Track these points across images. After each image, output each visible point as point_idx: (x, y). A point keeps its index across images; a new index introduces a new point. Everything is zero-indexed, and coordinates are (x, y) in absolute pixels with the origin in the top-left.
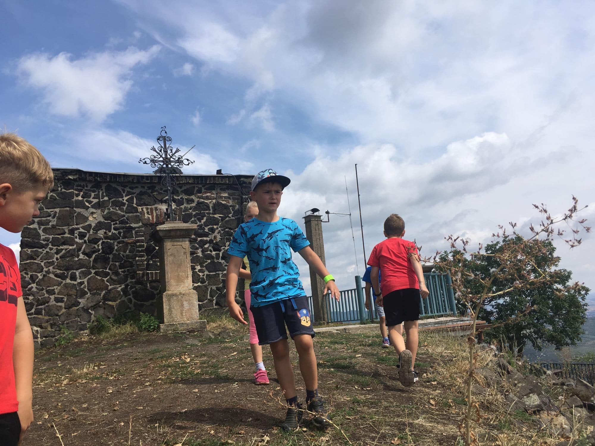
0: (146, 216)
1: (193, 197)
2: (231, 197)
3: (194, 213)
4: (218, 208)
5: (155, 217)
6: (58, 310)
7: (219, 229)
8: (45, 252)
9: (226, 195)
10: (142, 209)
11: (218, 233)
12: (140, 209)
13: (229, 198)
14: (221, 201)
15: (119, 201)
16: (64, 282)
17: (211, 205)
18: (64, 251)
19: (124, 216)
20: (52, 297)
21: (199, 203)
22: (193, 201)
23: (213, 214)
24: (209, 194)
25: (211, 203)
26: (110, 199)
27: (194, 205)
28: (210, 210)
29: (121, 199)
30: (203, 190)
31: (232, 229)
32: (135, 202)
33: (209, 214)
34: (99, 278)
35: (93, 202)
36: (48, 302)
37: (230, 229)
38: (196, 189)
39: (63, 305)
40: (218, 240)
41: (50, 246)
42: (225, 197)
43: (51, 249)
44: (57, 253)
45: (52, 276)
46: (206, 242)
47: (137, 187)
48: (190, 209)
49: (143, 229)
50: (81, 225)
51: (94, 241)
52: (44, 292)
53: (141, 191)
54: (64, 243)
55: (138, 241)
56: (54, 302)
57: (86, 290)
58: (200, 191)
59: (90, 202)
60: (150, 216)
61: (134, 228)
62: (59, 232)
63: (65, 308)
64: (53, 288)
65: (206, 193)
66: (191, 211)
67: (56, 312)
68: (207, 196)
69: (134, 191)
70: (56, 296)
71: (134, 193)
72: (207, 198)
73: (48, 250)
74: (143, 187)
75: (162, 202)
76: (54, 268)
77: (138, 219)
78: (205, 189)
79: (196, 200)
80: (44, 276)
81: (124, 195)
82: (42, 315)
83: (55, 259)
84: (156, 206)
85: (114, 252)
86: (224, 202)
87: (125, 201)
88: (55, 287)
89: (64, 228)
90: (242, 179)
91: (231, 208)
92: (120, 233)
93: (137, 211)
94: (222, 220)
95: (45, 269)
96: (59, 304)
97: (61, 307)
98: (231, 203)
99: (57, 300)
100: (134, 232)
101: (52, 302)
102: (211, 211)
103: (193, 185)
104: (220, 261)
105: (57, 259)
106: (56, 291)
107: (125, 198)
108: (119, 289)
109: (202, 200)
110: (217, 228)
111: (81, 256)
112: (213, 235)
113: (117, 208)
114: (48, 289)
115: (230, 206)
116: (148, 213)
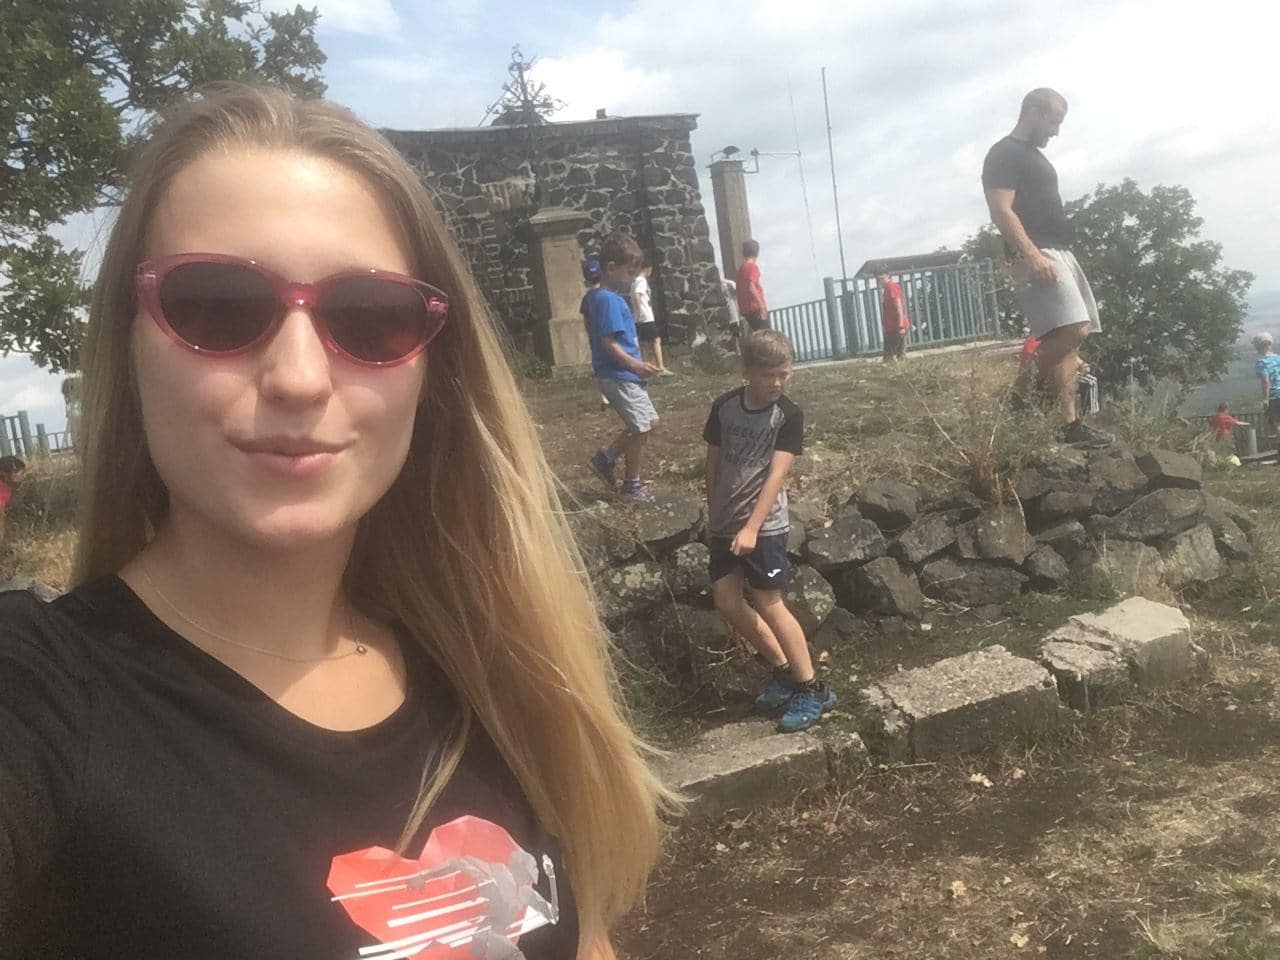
0: (495, 198)
1: (562, 161)
2: (624, 157)
3: (567, 189)
4: (604, 176)
7: (609, 213)
9: (615, 153)
10: (487, 187)
11: (607, 220)
12: (483, 187)
13: (620, 158)
14: (607, 165)
15: (451, 177)
17: (592, 173)
19: (461, 201)
21: (573, 171)
22: (562, 167)
23: (596, 188)
24: (587, 154)
25: (591, 169)
26: (437, 174)
27: (565, 174)
28: (591, 181)
29: (453, 174)
30: (579, 148)
31: (628, 212)
32: (475, 177)
33: (590, 188)
37: (624, 211)
38: (567, 146)
42: (614, 157)
46: (590, 236)
47: (474, 151)
48: (561, 182)
53: (482, 158)
58: (573, 150)
60: (500, 199)
61: (480, 220)
65: (583, 152)
66: (561, 185)
68: (585, 158)
69: (471, 158)
72: (586, 161)
74: (485, 150)
75: (516, 173)
77: (483, 205)
78: (582, 145)
79: (568, 166)
81: (457, 165)
84: (508, 180)
86: (612, 167)
87: (460, 177)
90: (642, 124)
91: (624, 176)
93: (478, 191)
94: (611, 197)
98: (623, 167)
102: (594, 184)
103: (563, 140)
107: (460, 172)
109: (578, 165)
110: (605, 212)
112: (600, 224)
113: (450, 189)
115: (623, 172)
116: (497, 194)
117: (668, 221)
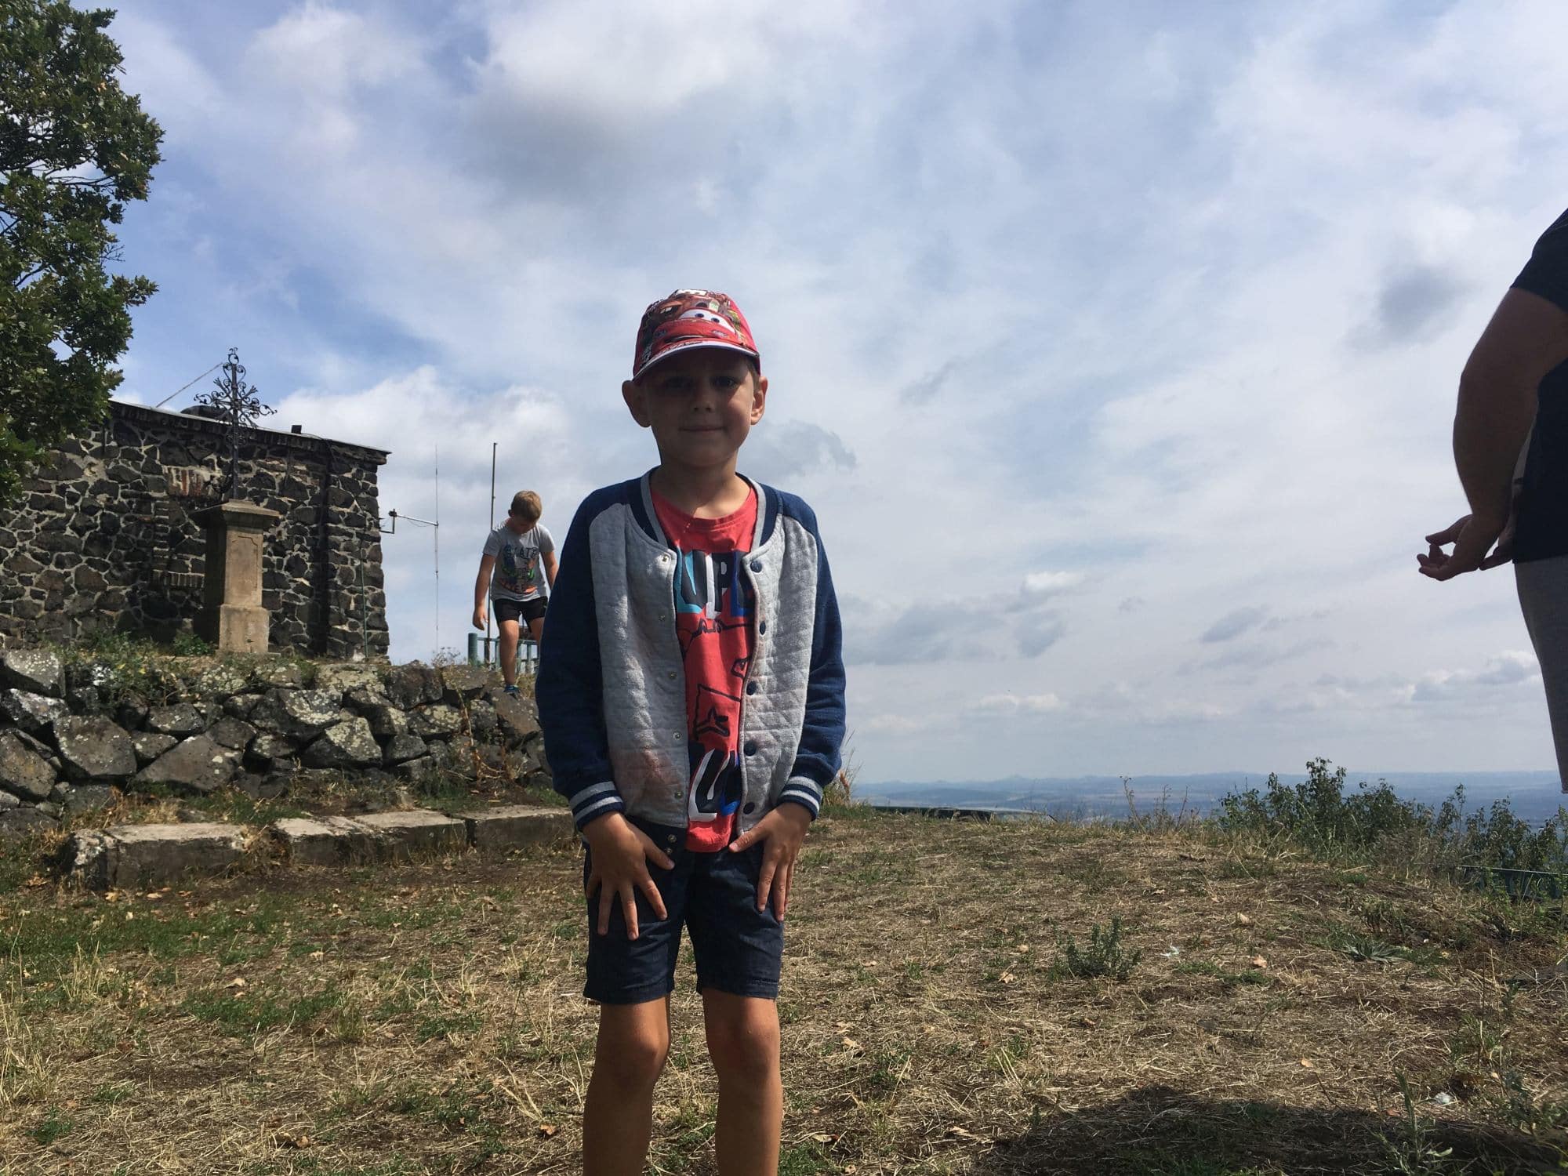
0: (175, 482)
1: (250, 463)
2: (311, 473)
3: (250, 489)
4: (288, 486)
5: (188, 487)
6: (35, 610)
7: (287, 521)
8: (19, 516)
9: (304, 468)
10: (169, 469)
11: (285, 527)
12: (165, 468)
13: (308, 474)
14: (294, 477)
15: (134, 451)
16: (46, 568)
17: (277, 481)
18: (47, 519)
19: (139, 477)
20: (28, 589)
21: (259, 474)
22: (249, 469)
23: (279, 495)
24: (276, 462)
25: (278, 477)
26: (119, 446)
27: (250, 476)
28: (275, 489)
29: (137, 449)
30: (268, 455)
31: (306, 525)
32: (158, 457)
33: (274, 494)
34: (93, 569)
35: (92, 446)
36: (20, 596)
37: (303, 523)
38: (258, 450)
39: (42, 603)
40: (284, 538)
41: (27, 508)
42: (301, 471)
43: (29, 513)
44: (38, 521)
45: (28, 555)
47: (163, 433)
48: (245, 482)
49: (168, 502)
50: (73, 482)
51: (90, 510)
52: (16, 578)
53: (169, 441)
54: (49, 508)
55: (160, 521)
56: (30, 598)
57: (73, 585)
58: (262, 456)
59: (89, 446)
60: (180, 483)
61: (155, 499)
62: (42, 487)
63: (46, 610)
64: (29, 575)
65: (272, 459)
66: (245, 485)
67: (33, 613)
68: (273, 466)
69: (158, 438)
70: (34, 588)
71: (157, 442)
72: (273, 468)
73: (24, 513)
74: (174, 435)
75: (201, 463)
76: (31, 544)
77: (162, 485)
78: (271, 453)
79: (255, 468)
80: (17, 554)
81: (143, 442)
82: (10, 614)
83: (34, 531)
84: (191, 467)
85: (119, 533)
86: (298, 479)
87: (143, 453)
88: (33, 574)
89: (50, 481)
90: (333, 447)
91: (308, 491)
92: (130, 503)
93: (160, 472)
94: (293, 508)
95: (19, 544)
96: (37, 601)
97: (39, 606)
98: (309, 482)
99: (35, 595)
100: (153, 505)
101: (27, 597)
102: (277, 491)
103: (255, 444)
104: (283, 572)
105: (37, 530)
106: (34, 581)
107: (144, 448)
108: (123, 592)
109: (265, 471)
110: (284, 520)
111: (69, 532)
112: (277, 529)
113: (130, 463)
114: (22, 575)
115: (308, 487)
116: (178, 477)
117: (345, 541)
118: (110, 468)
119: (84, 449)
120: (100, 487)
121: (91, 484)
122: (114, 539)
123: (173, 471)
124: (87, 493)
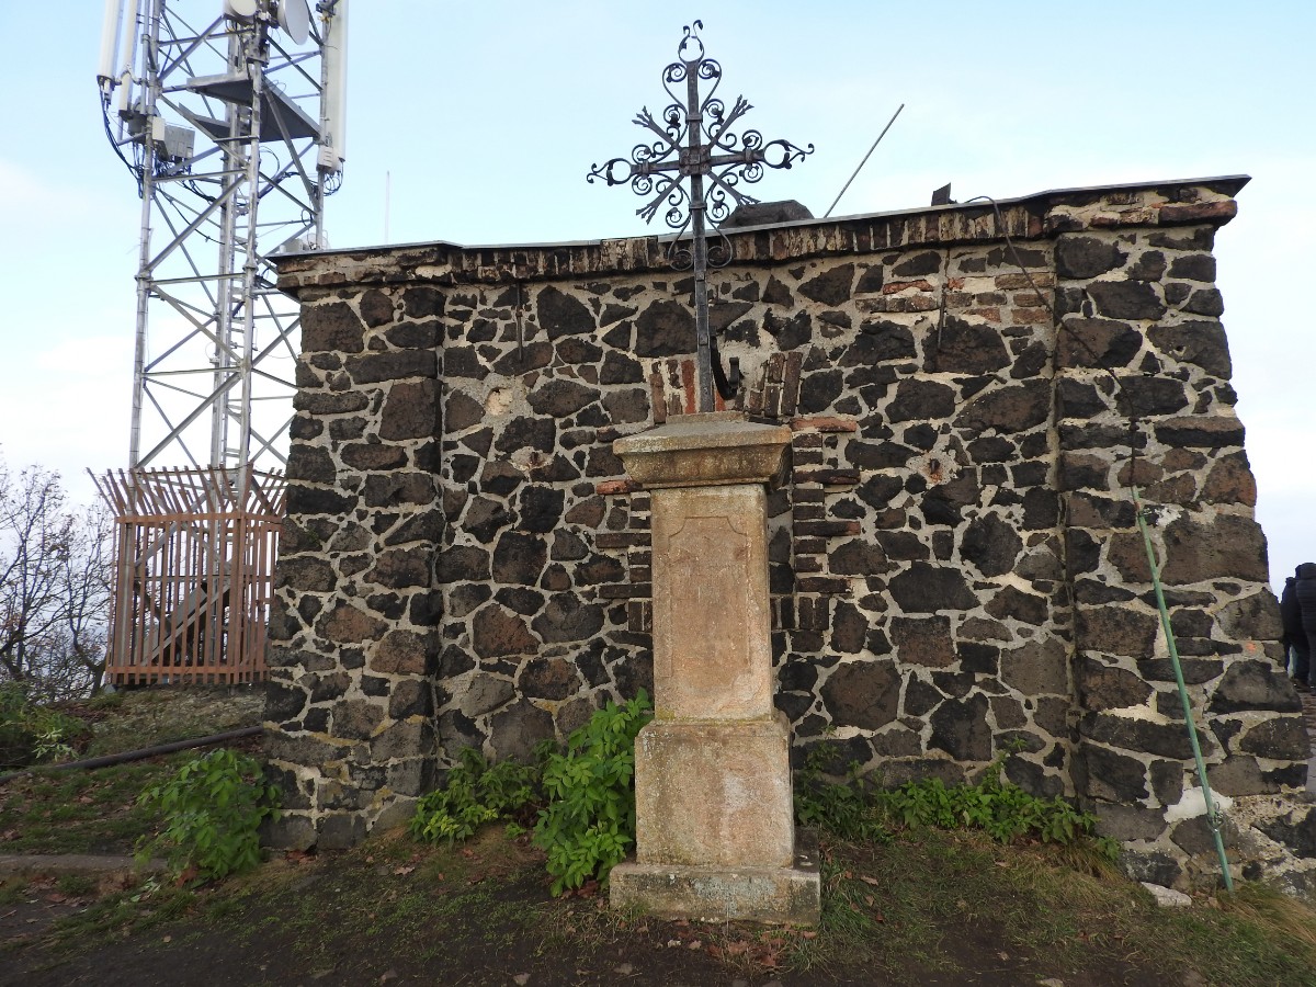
0: (668, 390)
1: (846, 307)
2: (1010, 296)
3: (848, 372)
4: (949, 343)
5: (698, 395)
7: (954, 431)
8: (344, 524)
9: (988, 287)
10: (655, 367)
11: (948, 449)
12: (647, 364)
13: (1000, 299)
14: (964, 318)
15: (579, 343)
17: (920, 336)
18: (399, 523)
19: (596, 395)
21: (869, 331)
22: (844, 324)
23: (927, 371)
24: (910, 291)
25: (919, 325)
26: (552, 338)
27: (848, 338)
28: (914, 356)
29: (585, 337)
30: (888, 277)
32: (633, 344)
33: (911, 369)
34: (510, 613)
35: (500, 351)
38: (859, 273)
40: (947, 476)
41: (362, 504)
45: (359, 603)
46: (894, 487)
48: (834, 356)
50: (463, 433)
51: (502, 483)
52: (336, 655)
53: (655, 303)
54: (398, 497)
56: (360, 695)
57: (469, 651)
58: (873, 282)
59: (490, 353)
60: (683, 392)
62: (388, 458)
63: (392, 717)
64: (357, 646)
65: (899, 286)
66: (834, 364)
67: (364, 727)
68: (904, 300)
69: (631, 304)
71: (630, 312)
72: (904, 306)
73: (353, 517)
77: (640, 405)
78: (896, 272)
79: (857, 317)
81: (598, 320)
85: (561, 524)
86: (975, 320)
87: (598, 343)
88: (366, 643)
89: (401, 443)
91: (1007, 341)
92: (579, 457)
93: (637, 375)
94: (967, 395)
96: (376, 700)
98: (1007, 318)
101: (354, 694)
102: (920, 361)
104: (955, 562)
105: (378, 549)
106: (368, 656)
107: (601, 332)
108: (572, 657)
109: (884, 317)
110: (945, 430)
111: (462, 539)
113: (575, 370)
114: (346, 646)
116: (674, 382)
118: (537, 388)
119: (482, 360)
120: (519, 433)
121: (499, 431)
122: (550, 539)
123: (664, 369)
124: (493, 452)
